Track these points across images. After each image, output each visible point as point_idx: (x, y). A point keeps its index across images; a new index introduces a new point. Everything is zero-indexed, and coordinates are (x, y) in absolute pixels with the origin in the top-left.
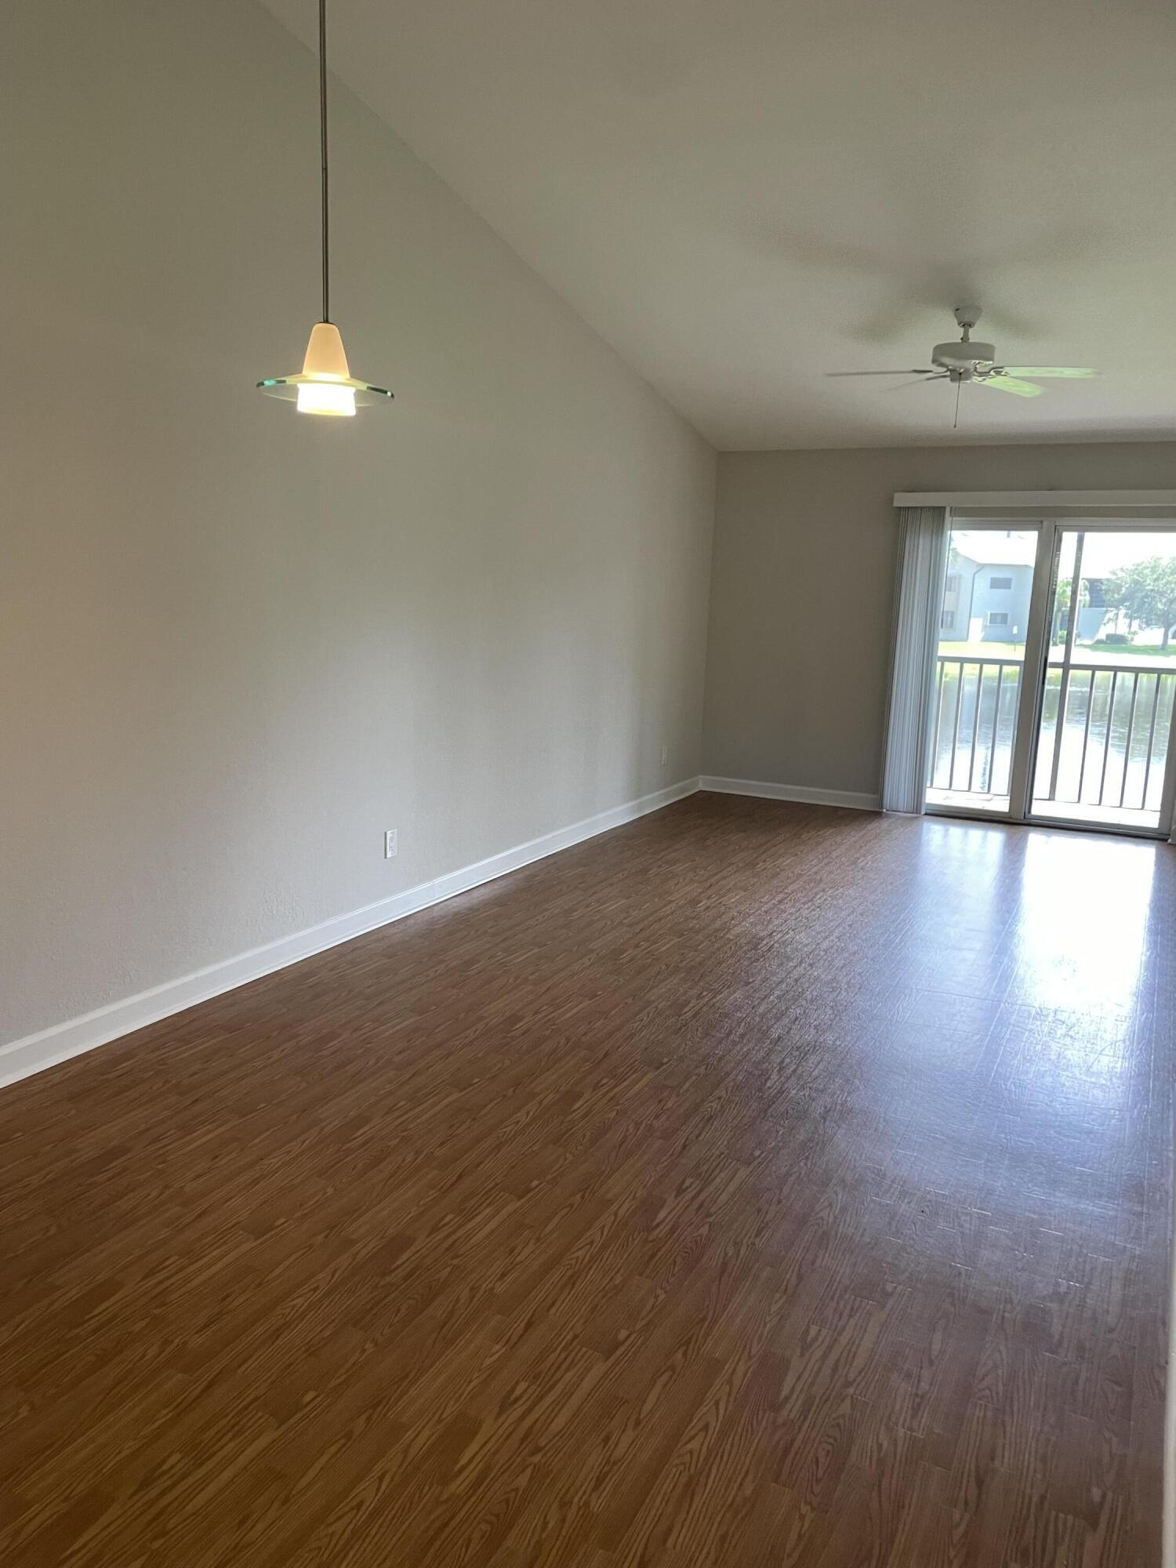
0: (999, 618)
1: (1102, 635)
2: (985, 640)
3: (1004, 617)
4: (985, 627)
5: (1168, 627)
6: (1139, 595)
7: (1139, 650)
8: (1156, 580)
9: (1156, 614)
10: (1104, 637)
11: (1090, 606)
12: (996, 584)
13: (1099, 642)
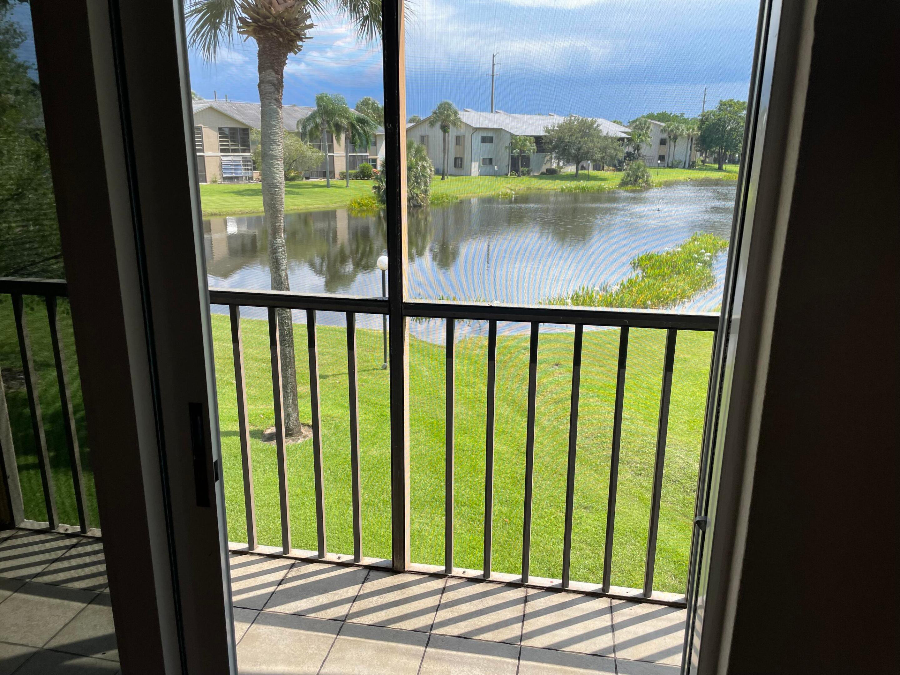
0: (488, 161)
1: (544, 169)
2: (480, 174)
3: (491, 160)
4: (480, 166)
5: (578, 163)
6: (562, 145)
7: (564, 178)
8: (571, 136)
9: (571, 156)
10: (545, 171)
11: (537, 152)
12: (484, 140)
13: (543, 174)
